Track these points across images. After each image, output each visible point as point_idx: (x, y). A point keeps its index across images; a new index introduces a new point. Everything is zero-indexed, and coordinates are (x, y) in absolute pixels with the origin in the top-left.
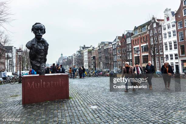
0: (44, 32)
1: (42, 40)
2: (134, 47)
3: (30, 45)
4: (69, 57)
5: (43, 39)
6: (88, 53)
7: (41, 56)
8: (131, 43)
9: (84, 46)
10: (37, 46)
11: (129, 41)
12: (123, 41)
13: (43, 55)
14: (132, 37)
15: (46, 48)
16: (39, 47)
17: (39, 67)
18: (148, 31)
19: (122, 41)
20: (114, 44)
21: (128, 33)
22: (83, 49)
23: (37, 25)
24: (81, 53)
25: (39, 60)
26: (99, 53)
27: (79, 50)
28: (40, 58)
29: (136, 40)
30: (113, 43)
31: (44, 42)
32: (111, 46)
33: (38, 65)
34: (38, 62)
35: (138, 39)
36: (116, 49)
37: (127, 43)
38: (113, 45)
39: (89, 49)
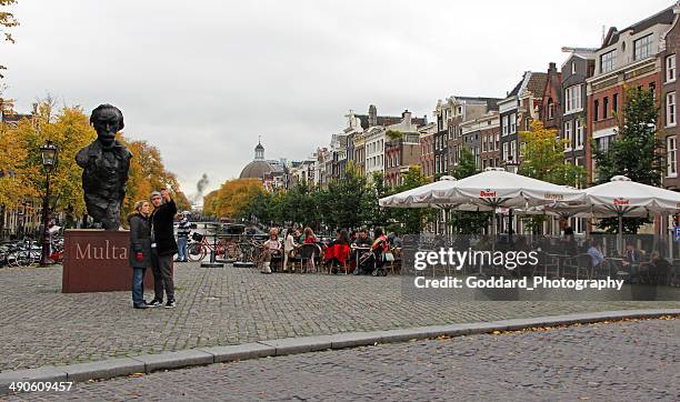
0: (122, 126)
1: (113, 144)
2: (596, 135)
3: (85, 158)
4: (295, 165)
5: (117, 143)
6: (387, 153)
7: (112, 183)
8: (584, 114)
9: (373, 110)
10: (102, 162)
11: (574, 103)
12: (550, 100)
13: (115, 182)
14: (589, 81)
15: (125, 164)
16: (107, 164)
17: (105, 211)
18: (659, 60)
19: (547, 99)
20: (509, 114)
21: (573, 59)
22: (365, 125)
23: (104, 111)
24: (350, 150)
25: (106, 194)
26: (436, 153)
27: (343, 134)
28: (109, 190)
29: (606, 99)
30: (503, 109)
31: (118, 150)
32: (496, 124)
33: (104, 206)
34: (103, 197)
35: (615, 96)
36: (515, 137)
37: (567, 113)
38: (502, 116)
39: (394, 128)
